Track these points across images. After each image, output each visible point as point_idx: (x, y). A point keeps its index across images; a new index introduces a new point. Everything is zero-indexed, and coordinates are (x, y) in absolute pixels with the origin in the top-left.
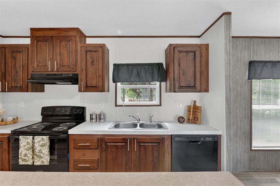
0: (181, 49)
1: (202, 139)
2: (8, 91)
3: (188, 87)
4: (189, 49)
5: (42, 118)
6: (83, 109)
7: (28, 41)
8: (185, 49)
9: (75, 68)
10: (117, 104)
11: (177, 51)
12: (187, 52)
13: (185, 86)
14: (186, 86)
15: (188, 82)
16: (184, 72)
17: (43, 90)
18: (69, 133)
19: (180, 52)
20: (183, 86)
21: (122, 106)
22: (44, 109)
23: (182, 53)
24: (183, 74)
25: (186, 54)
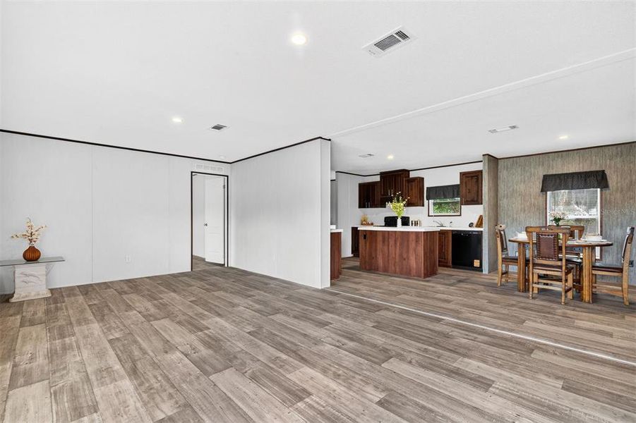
6: (408, 218)
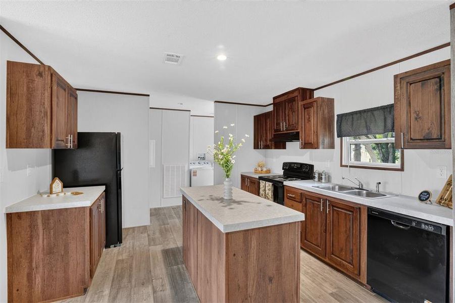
0: (411, 79)
1: (414, 224)
2: (263, 148)
3: (427, 139)
4: (427, 75)
5: (284, 172)
8: (420, 77)
9: (297, 127)
10: (343, 164)
11: (405, 83)
12: (424, 81)
13: (419, 138)
14: (422, 138)
15: (427, 131)
16: (418, 115)
17: (284, 148)
18: (284, 184)
19: (411, 84)
20: (416, 138)
21: (347, 166)
22: (285, 164)
23: (412, 85)
24: (416, 119)
25: (422, 84)
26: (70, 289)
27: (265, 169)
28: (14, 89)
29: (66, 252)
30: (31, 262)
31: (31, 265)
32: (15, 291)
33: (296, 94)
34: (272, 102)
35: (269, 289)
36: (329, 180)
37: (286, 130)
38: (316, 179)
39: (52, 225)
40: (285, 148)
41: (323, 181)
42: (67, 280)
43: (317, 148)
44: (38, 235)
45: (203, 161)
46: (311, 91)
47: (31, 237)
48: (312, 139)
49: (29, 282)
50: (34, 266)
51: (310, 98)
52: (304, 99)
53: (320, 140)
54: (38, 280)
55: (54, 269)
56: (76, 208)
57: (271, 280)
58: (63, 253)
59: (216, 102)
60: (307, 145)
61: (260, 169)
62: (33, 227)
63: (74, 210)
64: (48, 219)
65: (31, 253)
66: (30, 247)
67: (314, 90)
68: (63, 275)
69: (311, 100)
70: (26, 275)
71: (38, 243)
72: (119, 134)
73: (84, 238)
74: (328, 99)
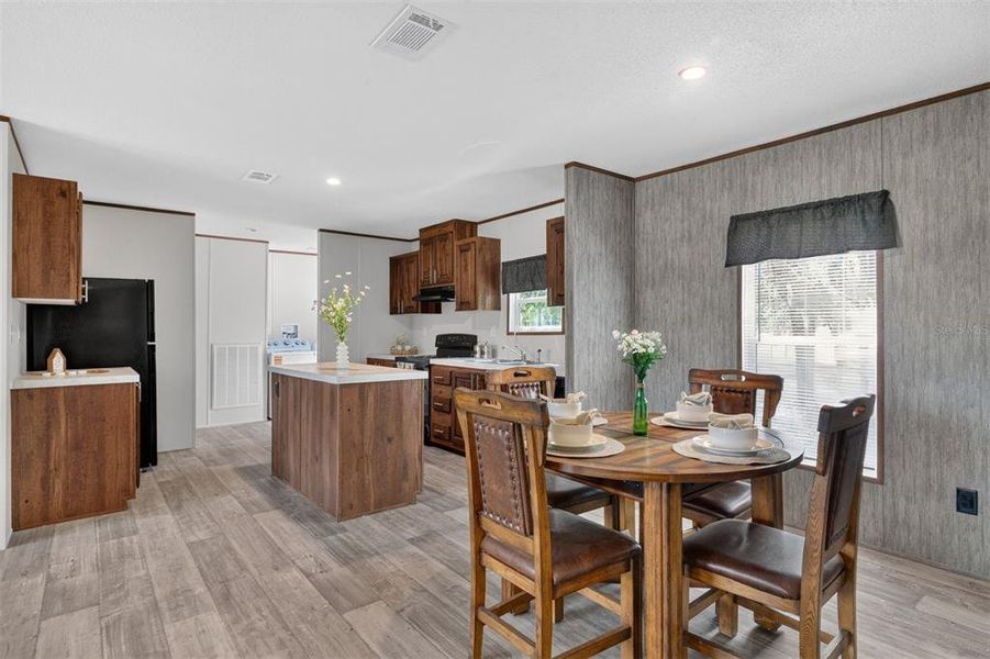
7: (416, 247)
22: (439, 338)
26: (107, 502)
27: (408, 348)
28: (23, 214)
29: (101, 447)
30: (47, 460)
31: (48, 466)
32: (22, 503)
33: (451, 228)
34: (418, 236)
35: (388, 450)
36: (494, 354)
37: (438, 283)
38: (478, 355)
39: (80, 408)
40: (440, 312)
41: (486, 356)
42: (101, 487)
43: (476, 308)
44: (59, 423)
45: (293, 341)
46: (473, 226)
47: (48, 425)
48: (469, 296)
49: (44, 490)
50: (52, 467)
51: (472, 236)
52: (462, 236)
53: (480, 298)
54: (58, 487)
55: (82, 471)
56: (116, 385)
57: (390, 440)
58: (96, 448)
59: (321, 230)
60: (464, 306)
61: (399, 348)
62: (51, 410)
63: (113, 388)
64: (75, 401)
65: (48, 449)
66: (46, 441)
67: (476, 224)
68: (96, 480)
69: (473, 239)
70: (39, 480)
71: (58, 434)
72: (151, 283)
73: (128, 427)
74: (492, 240)
